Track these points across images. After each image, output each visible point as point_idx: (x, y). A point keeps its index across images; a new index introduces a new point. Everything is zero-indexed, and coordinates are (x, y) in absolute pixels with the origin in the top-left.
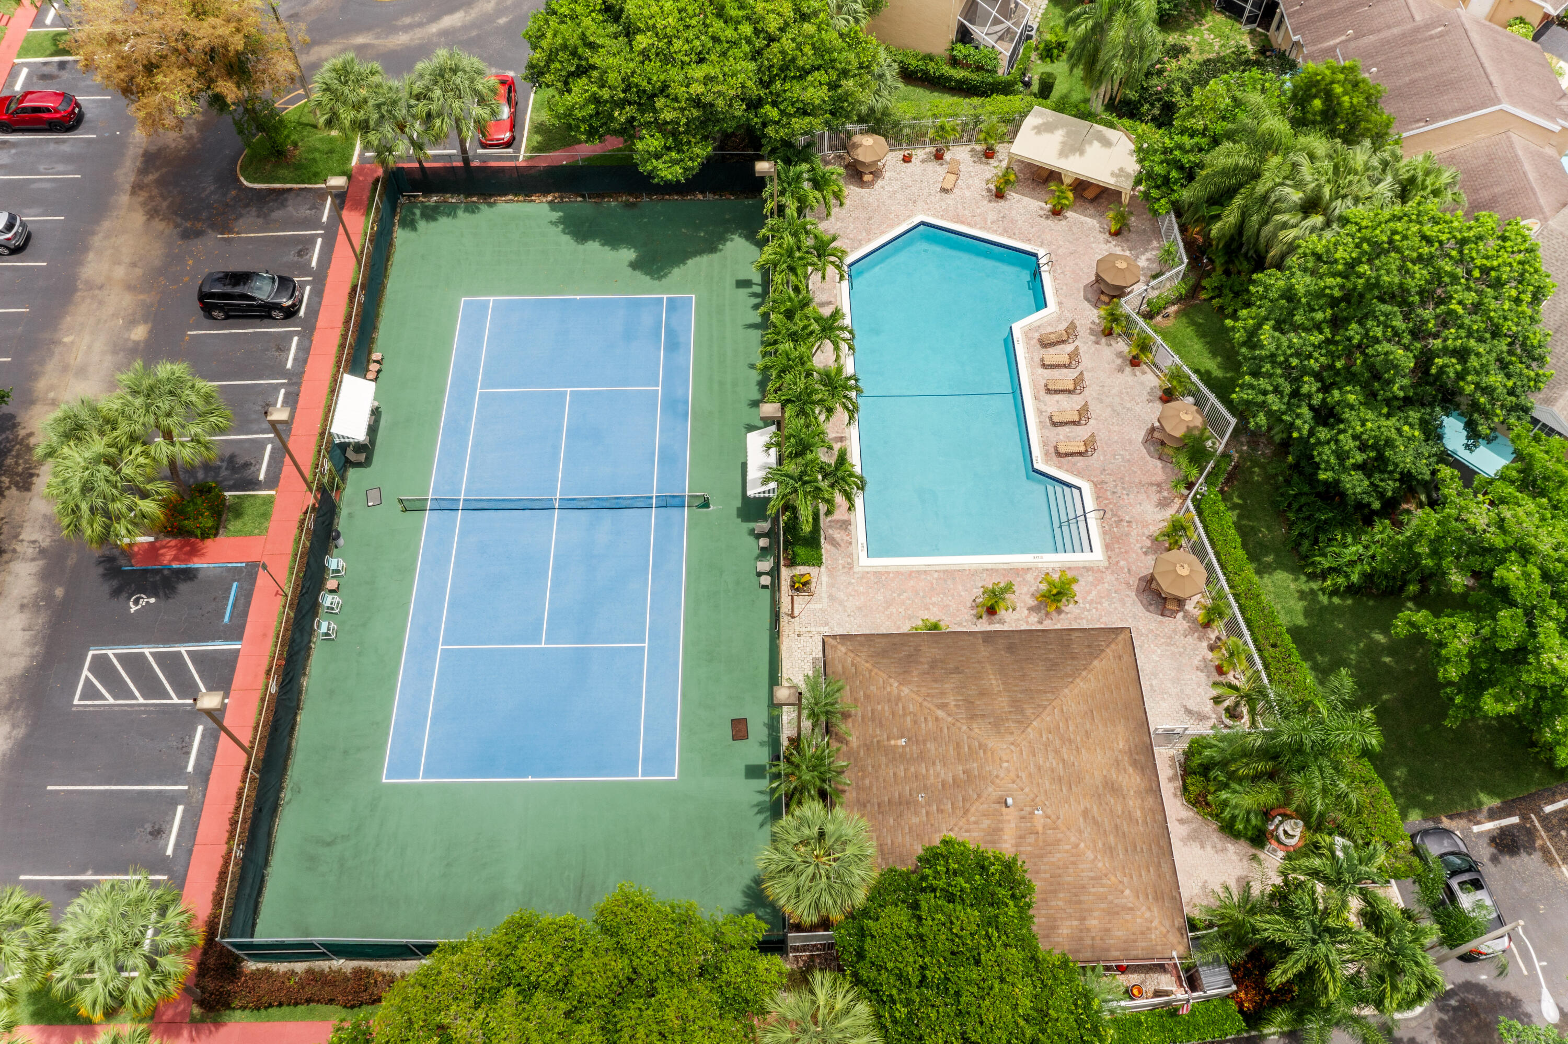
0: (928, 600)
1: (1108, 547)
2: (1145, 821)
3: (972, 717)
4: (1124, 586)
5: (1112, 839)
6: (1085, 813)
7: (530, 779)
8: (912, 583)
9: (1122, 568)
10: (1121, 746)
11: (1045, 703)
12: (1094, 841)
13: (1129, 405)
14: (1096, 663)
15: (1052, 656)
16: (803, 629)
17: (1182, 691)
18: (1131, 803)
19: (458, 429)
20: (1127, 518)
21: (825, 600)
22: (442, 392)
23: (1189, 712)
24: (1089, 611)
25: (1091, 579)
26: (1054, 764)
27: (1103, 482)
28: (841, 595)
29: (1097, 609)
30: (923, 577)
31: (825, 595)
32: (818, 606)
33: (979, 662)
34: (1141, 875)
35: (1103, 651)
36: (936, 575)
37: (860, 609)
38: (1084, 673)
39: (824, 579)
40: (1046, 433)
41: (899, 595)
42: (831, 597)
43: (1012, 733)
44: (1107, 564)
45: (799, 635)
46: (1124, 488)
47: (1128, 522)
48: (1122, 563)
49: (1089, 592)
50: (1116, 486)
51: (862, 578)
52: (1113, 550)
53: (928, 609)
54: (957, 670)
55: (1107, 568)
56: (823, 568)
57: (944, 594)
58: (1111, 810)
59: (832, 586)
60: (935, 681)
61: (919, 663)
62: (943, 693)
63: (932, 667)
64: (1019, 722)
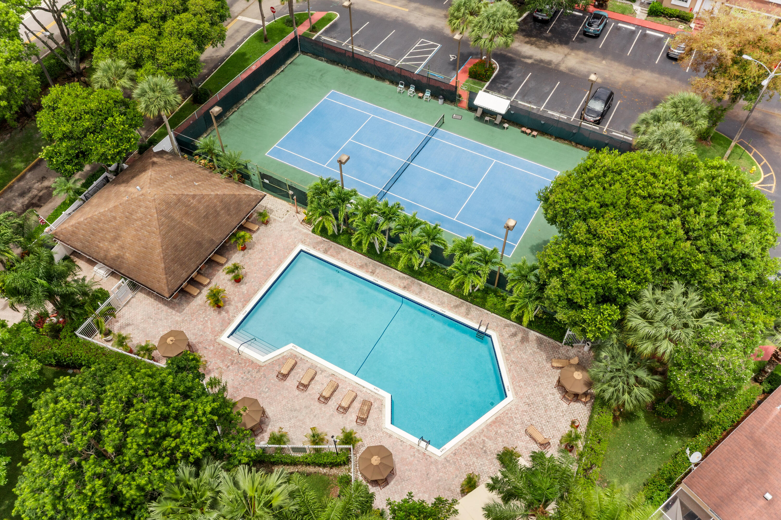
0: (264, 260)
1: (225, 347)
2: (97, 246)
3: (179, 200)
4: (201, 340)
5: (101, 225)
6: (115, 218)
7: (301, 121)
8: (277, 259)
9: (209, 346)
10: (127, 254)
11: (161, 228)
12: (104, 216)
13: (293, 421)
15: (182, 254)
16: (289, 213)
17: (138, 329)
18: (106, 244)
19: (476, 148)
20: (231, 367)
21: (295, 226)
22: (502, 150)
23: (128, 325)
25: (217, 329)
26: (138, 215)
27: (259, 371)
28: (293, 232)
29: (201, 321)
30: (276, 265)
31: (297, 227)
32: (295, 223)
33: (203, 227)
34: (83, 230)
35: (166, 274)
36: (272, 270)
37: (281, 236)
38: (162, 255)
39: (305, 231)
40: (308, 365)
41: (275, 252)
42: (295, 229)
43: (159, 204)
44: (217, 341)
45: (288, 211)
46: (247, 379)
47: (229, 366)
48: (212, 348)
49: (211, 324)
50: (252, 376)
51: (294, 243)
52: (221, 349)
53: (260, 259)
54: (206, 217)
55: (215, 339)
56: (310, 233)
57: (261, 268)
58: (109, 232)
59: (300, 232)
60: (208, 206)
61: (222, 209)
62: (200, 202)
63: (216, 211)
64: (162, 211)
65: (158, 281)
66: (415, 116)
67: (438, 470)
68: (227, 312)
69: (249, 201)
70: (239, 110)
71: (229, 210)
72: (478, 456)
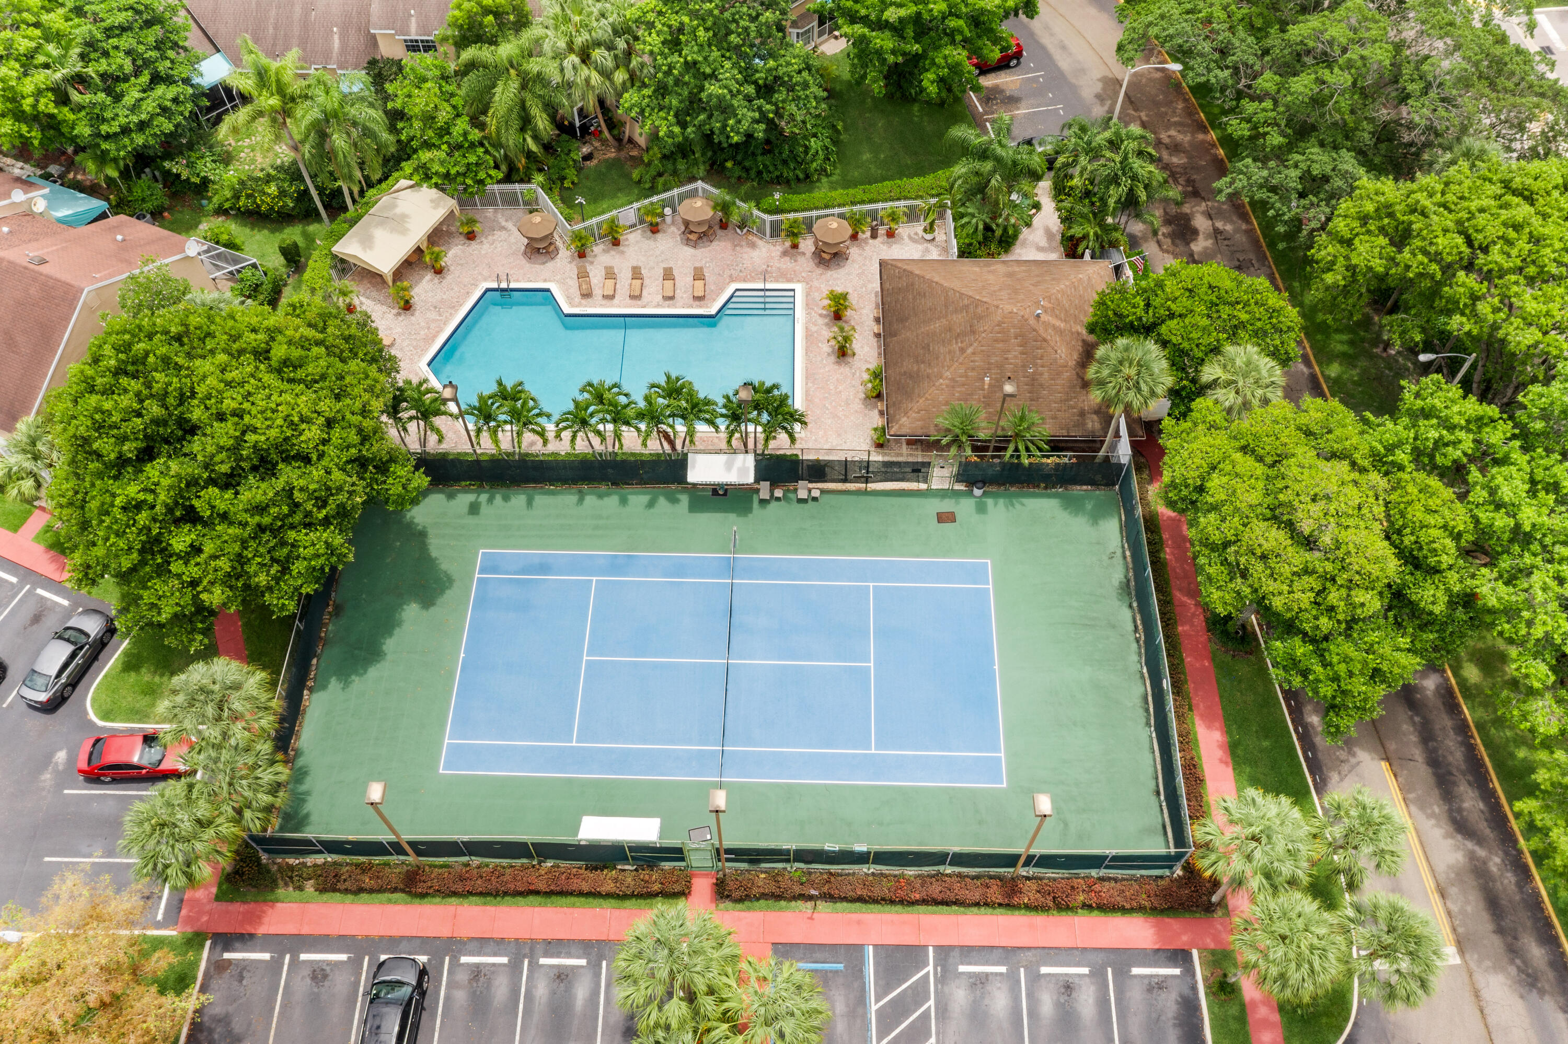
1: (790, 281)
2: (1028, 266)
3: (973, 332)
4: (823, 276)
5: (1048, 278)
6: (1035, 285)
9: (808, 275)
11: (958, 295)
13: (658, 252)
14: (916, 273)
15: (910, 297)
19: (623, 761)
20: (765, 267)
22: (570, 780)
25: (816, 294)
26: (1004, 292)
30: (811, 393)
33: (917, 337)
35: (904, 270)
38: (928, 278)
40: (681, 303)
41: (827, 409)
43: (987, 308)
44: (805, 283)
46: (737, 265)
47: (768, 267)
48: (804, 275)
50: (735, 269)
52: (793, 278)
54: (926, 348)
55: (808, 284)
60: (937, 358)
61: (919, 370)
62: (950, 352)
63: (923, 362)
64: (976, 306)
66: (790, 792)
69: (899, 408)
71: (911, 377)
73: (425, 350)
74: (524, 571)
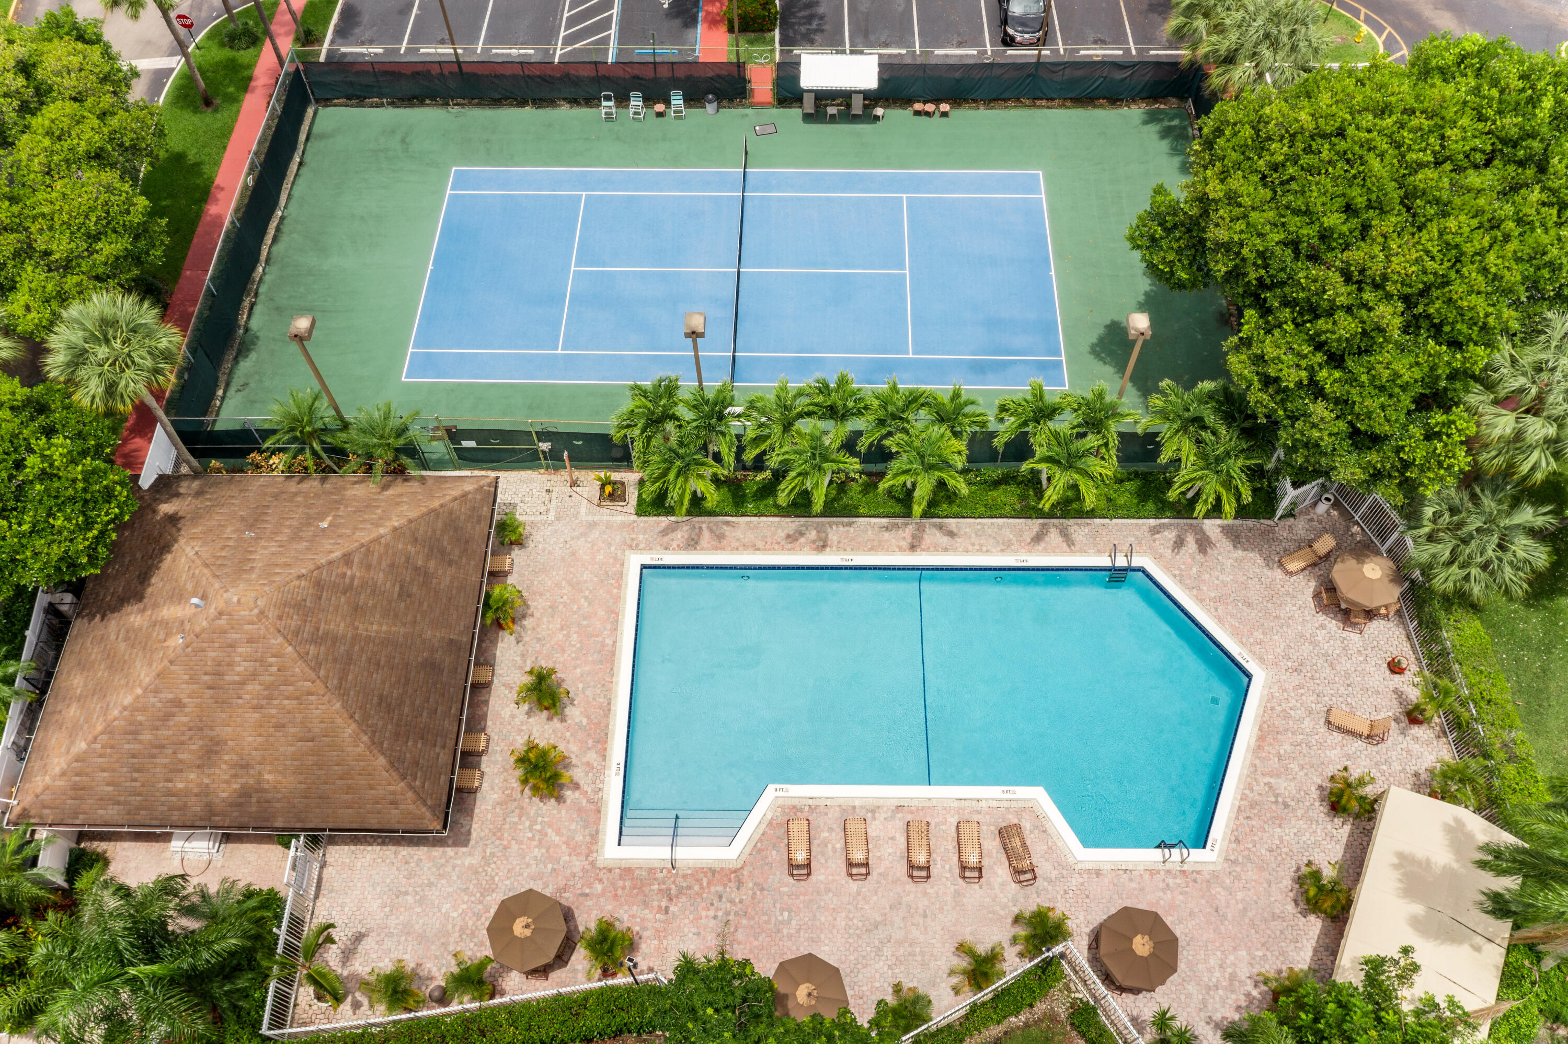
0: (574, 629)
1: (627, 871)
2: (169, 793)
3: (318, 584)
4: (562, 884)
5: (147, 736)
6: (177, 703)
7: (430, 267)
8: (601, 613)
9: (590, 886)
10: (267, 777)
11: (322, 673)
12: (144, 709)
13: (887, 951)
14: (382, 761)
15: (407, 710)
16: (554, 495)
17: (390, 935)
18: (192, 776)
19: (848, 184)
20: (672, 908)
21: (590, 518)
22: (902, 167)
23: (359, 938)
24: (531, 828)
25: (579, 838)
26: (238, 669)
27: (740, 884)
28: (595, 534)
29: (531, 839)
30: (609, 626)
31: (596, 518)
32: (583, 510)
33: (414, 622)
34: (103, 770)
35: (403, 777)
36: (609, 641)
37: (573, 554)
38: (365, 738)
39: (619, 519)
40: (834, 814)
41: (586, 598)
42: (593, 525)
43: (280, 618)
44: (600, 864)
45: (548, 491)
46: (727, 913)
47: (667, 910)
48: (599, 887)
49: (558, 832)
50: (732, 902)
51: (616, 558)
52: (621, 877)
53: (562, 629)
54: (404, 594)
55: (593, 864)
56: (634, 518)
57: (581, 649)
58: (183, 743)
59: (609, 526)
60: (392, 565)
61: (428, 558)
62: (369, 567)
63: (417, 569)
64: (297, 633)
65: (394, 803)
66: (676, 161)
67: (1230, 891)
68: (576, 786)
69: (473, 509)
70: (261, 297)
71: (443, 552)
72: (1279, 821)
73: (1268, 708)
74: (1004, 365)
